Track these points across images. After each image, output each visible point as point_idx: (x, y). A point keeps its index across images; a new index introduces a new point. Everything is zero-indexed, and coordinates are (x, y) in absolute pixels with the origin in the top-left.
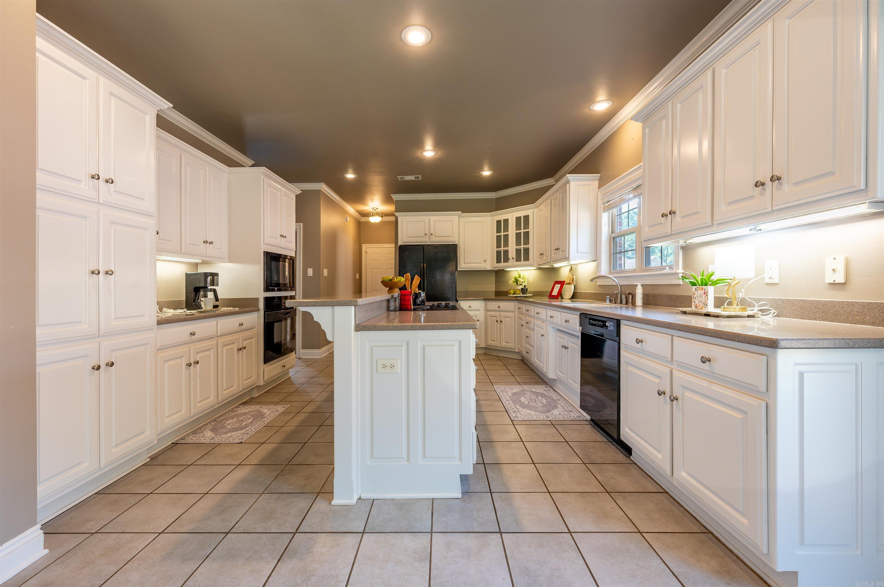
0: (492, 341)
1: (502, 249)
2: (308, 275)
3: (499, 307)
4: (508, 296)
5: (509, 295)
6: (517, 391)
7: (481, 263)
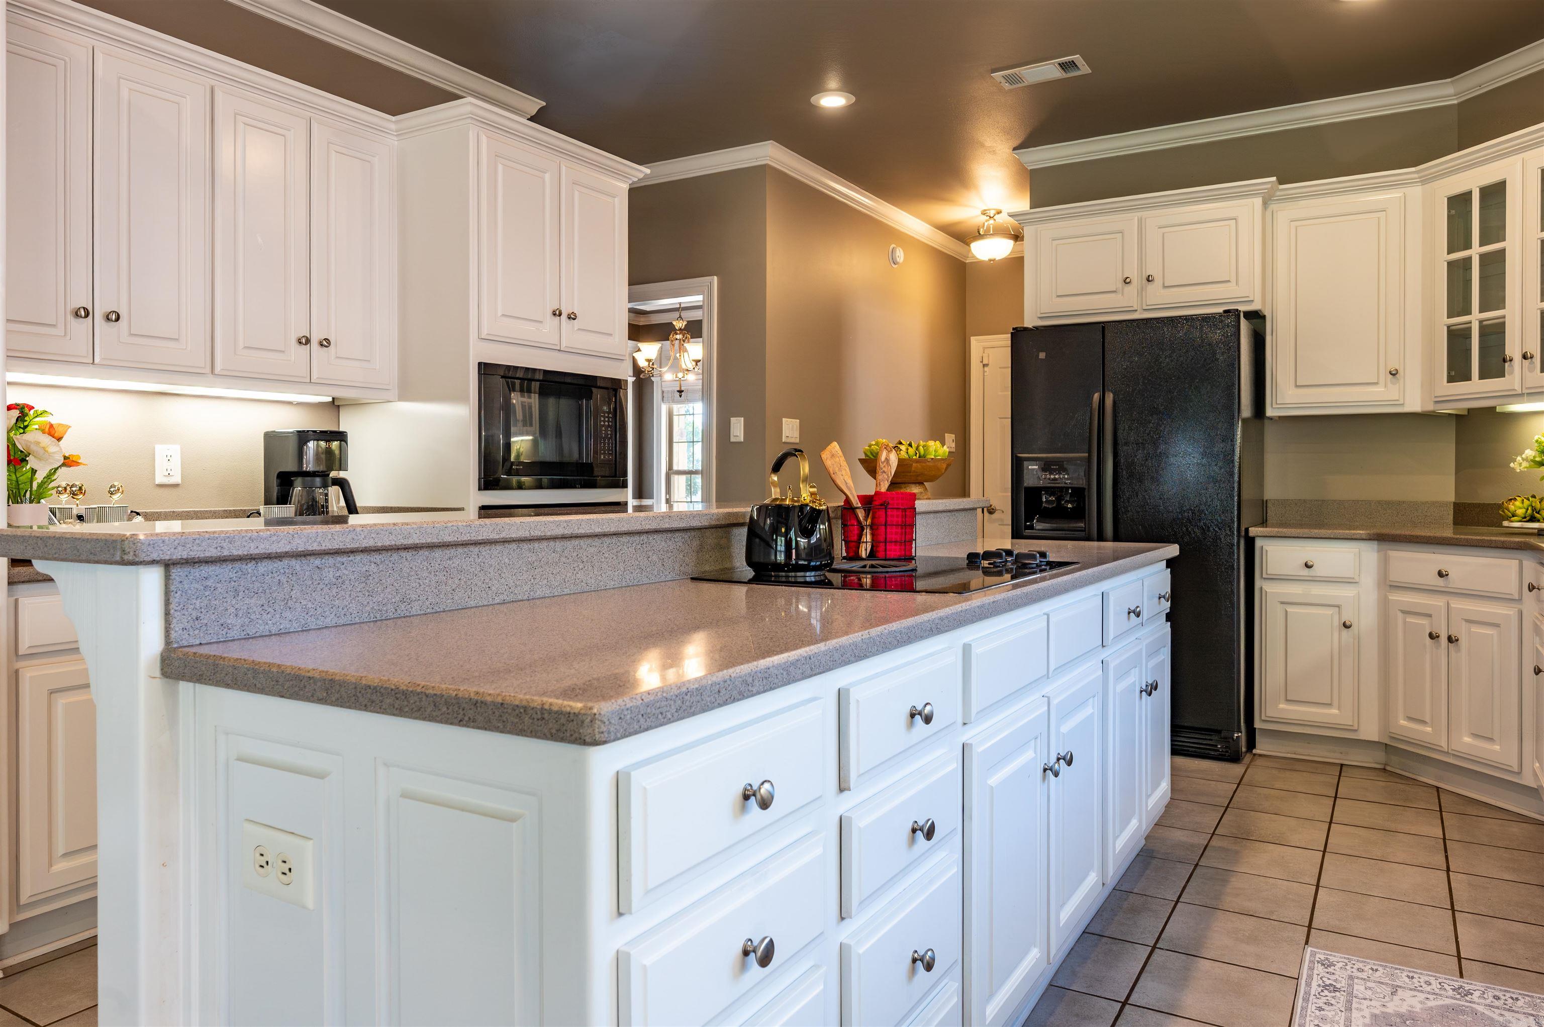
0: (1410, 719)
1: (1475, 318)
2: (733, 439)
3: (1440, 574)
4: (1501, 526)
5: (1505, 523)
6: (1418, 1008)
7: (1377, 383)
